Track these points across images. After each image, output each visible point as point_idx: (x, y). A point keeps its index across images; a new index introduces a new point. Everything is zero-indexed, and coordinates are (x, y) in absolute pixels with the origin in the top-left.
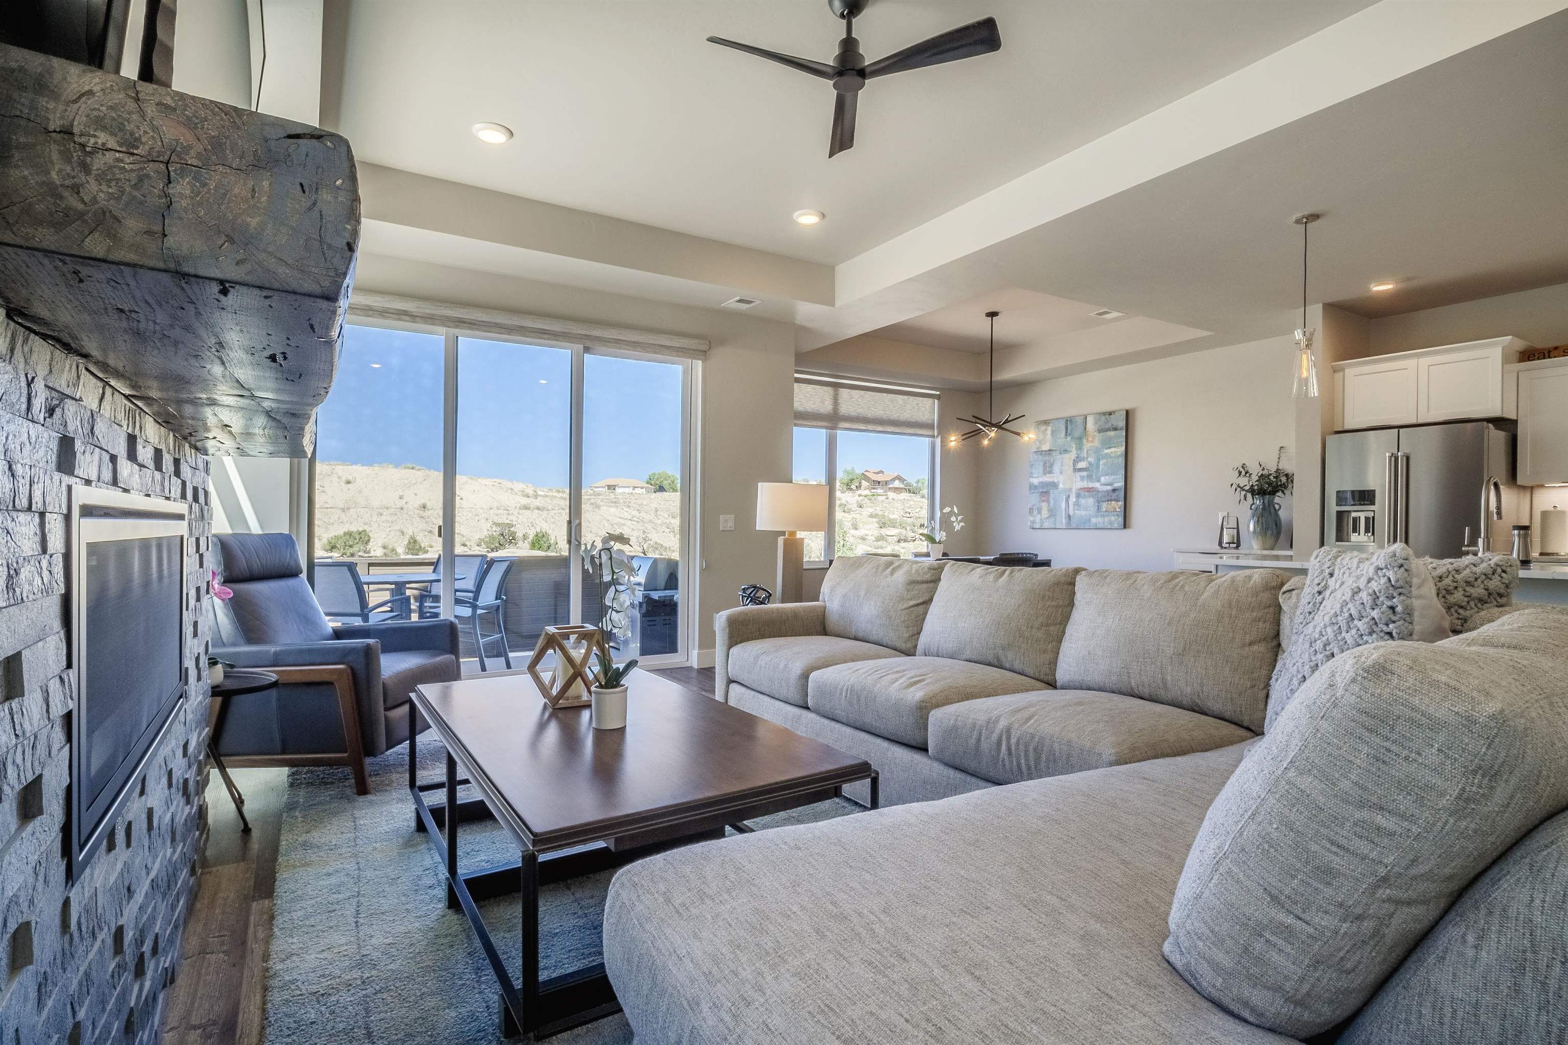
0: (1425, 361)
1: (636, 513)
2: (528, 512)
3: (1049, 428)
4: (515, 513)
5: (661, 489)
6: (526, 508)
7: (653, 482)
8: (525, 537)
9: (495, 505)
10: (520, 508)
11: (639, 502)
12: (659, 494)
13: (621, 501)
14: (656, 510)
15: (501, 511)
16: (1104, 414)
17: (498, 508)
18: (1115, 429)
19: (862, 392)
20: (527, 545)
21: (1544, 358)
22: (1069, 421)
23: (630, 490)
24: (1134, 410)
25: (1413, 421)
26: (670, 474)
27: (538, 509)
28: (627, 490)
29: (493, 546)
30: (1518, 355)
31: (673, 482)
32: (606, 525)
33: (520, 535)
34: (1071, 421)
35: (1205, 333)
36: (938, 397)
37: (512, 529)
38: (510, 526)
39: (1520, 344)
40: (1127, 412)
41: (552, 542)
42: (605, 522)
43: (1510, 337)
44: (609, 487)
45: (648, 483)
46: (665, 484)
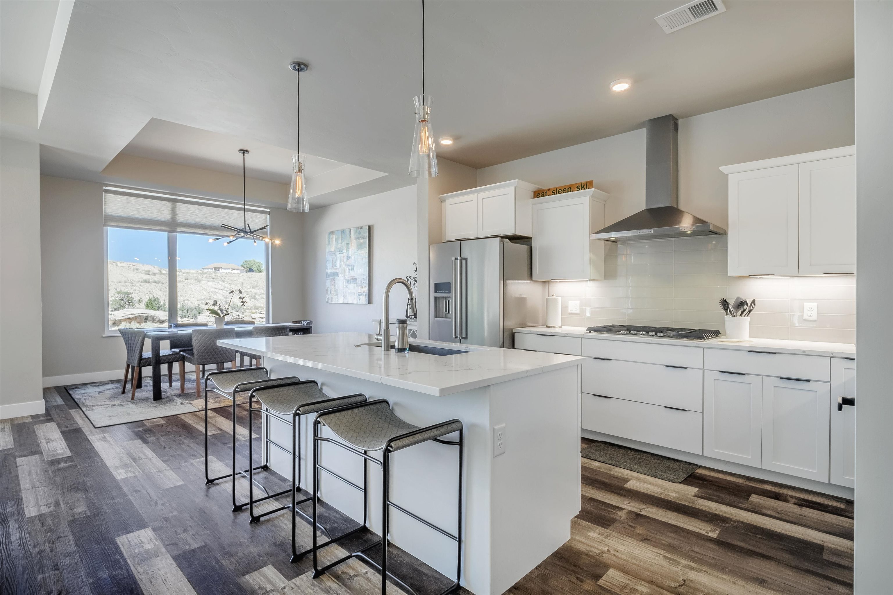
0: (482, 195)
1: (227, 285)
2: (148, 284)
3: (334, 237)
4: (138, 285)
5: (251, 270)
6: (146, 282)
7: (245, 266)
8: (140, 301)
9: (123, 279)
10: (142, 282)
11: (231, 278)
12: (250, 274)
13: (219, 278)
14: (243, 283)
15: (127, 284)
16: (358, 228)
17: (125, 282)
18: (364, 238)
19: (199, 207)
20: (143, 305)
21: (544, 196)
22: (343, 232)
23: (230, 271)
24: (373, 226)
25: (476, 237)
26: (257, 261)
27: (155, 282)
28: (227, 271)
29: (115, 307)
30: (532, 193)
31: (259, 266)
32: (205, 292)
33: (136, 299)
34: (344, 232)
35: (383, 174)
36: (269, 213)
37: (130, 296)
38: (128, 294)
39: (534, 187)
40: (369, 228)
41: (162, 304)
42: (204, 291)
43: (517, 180)
44: (215, 269)
45: (242, 266)
46: (254, 267)
